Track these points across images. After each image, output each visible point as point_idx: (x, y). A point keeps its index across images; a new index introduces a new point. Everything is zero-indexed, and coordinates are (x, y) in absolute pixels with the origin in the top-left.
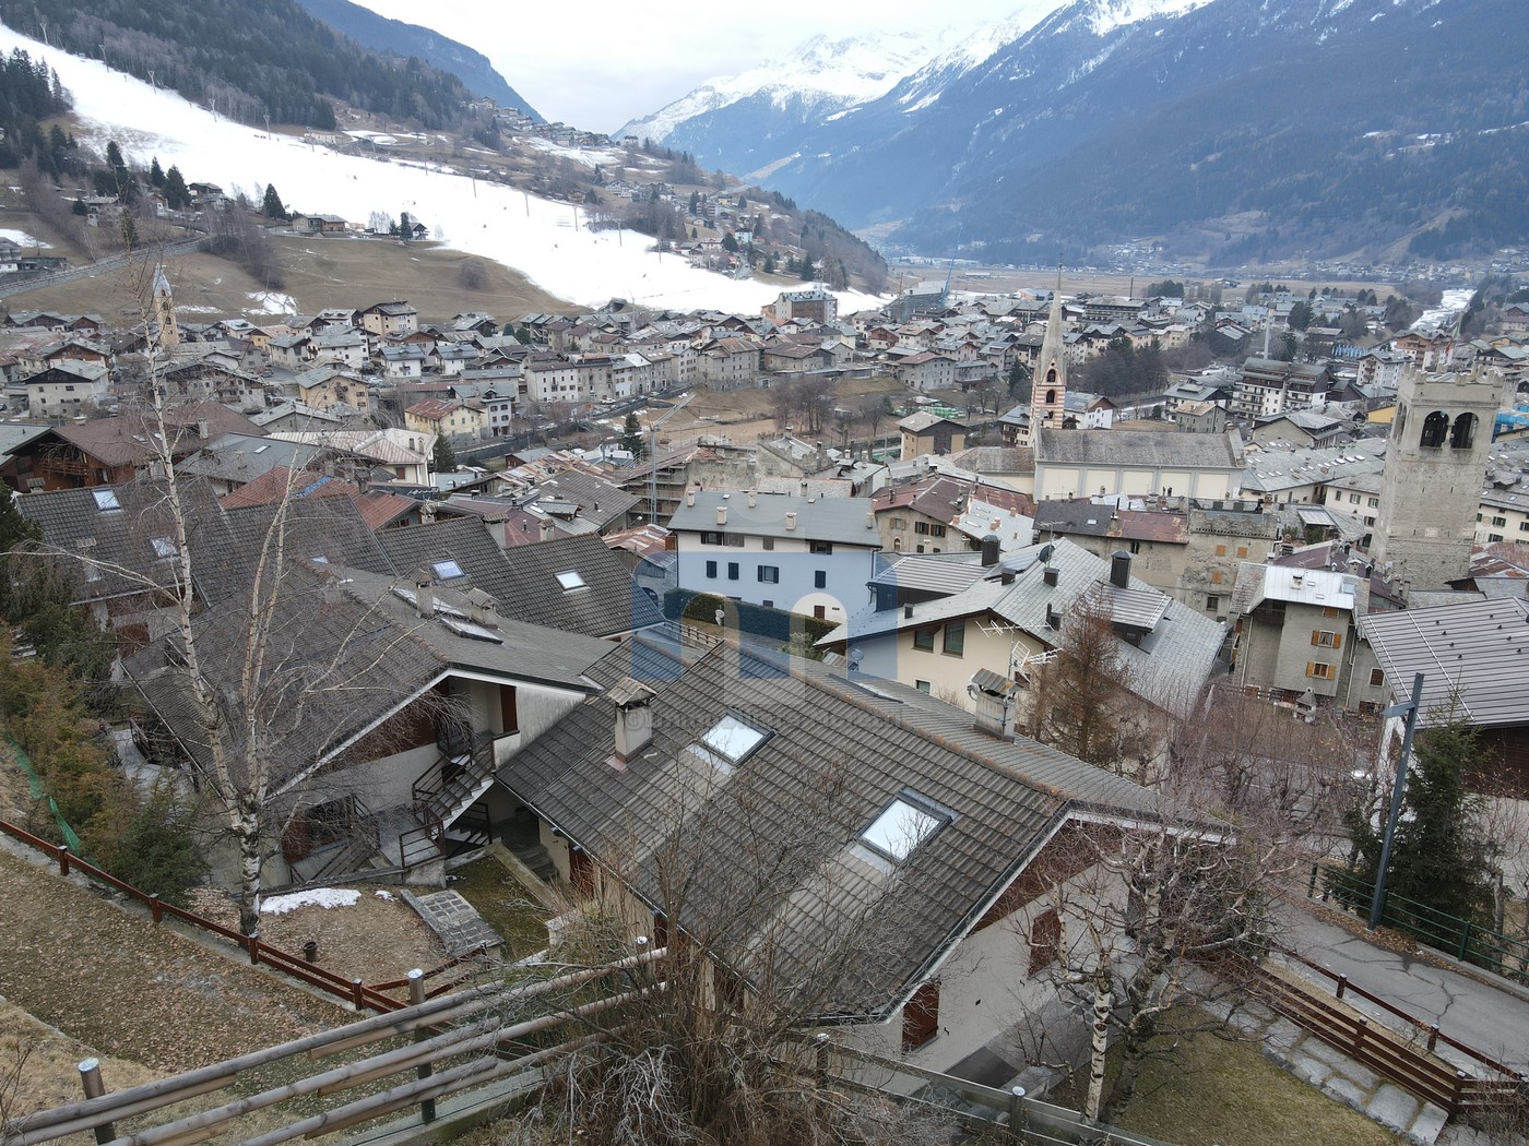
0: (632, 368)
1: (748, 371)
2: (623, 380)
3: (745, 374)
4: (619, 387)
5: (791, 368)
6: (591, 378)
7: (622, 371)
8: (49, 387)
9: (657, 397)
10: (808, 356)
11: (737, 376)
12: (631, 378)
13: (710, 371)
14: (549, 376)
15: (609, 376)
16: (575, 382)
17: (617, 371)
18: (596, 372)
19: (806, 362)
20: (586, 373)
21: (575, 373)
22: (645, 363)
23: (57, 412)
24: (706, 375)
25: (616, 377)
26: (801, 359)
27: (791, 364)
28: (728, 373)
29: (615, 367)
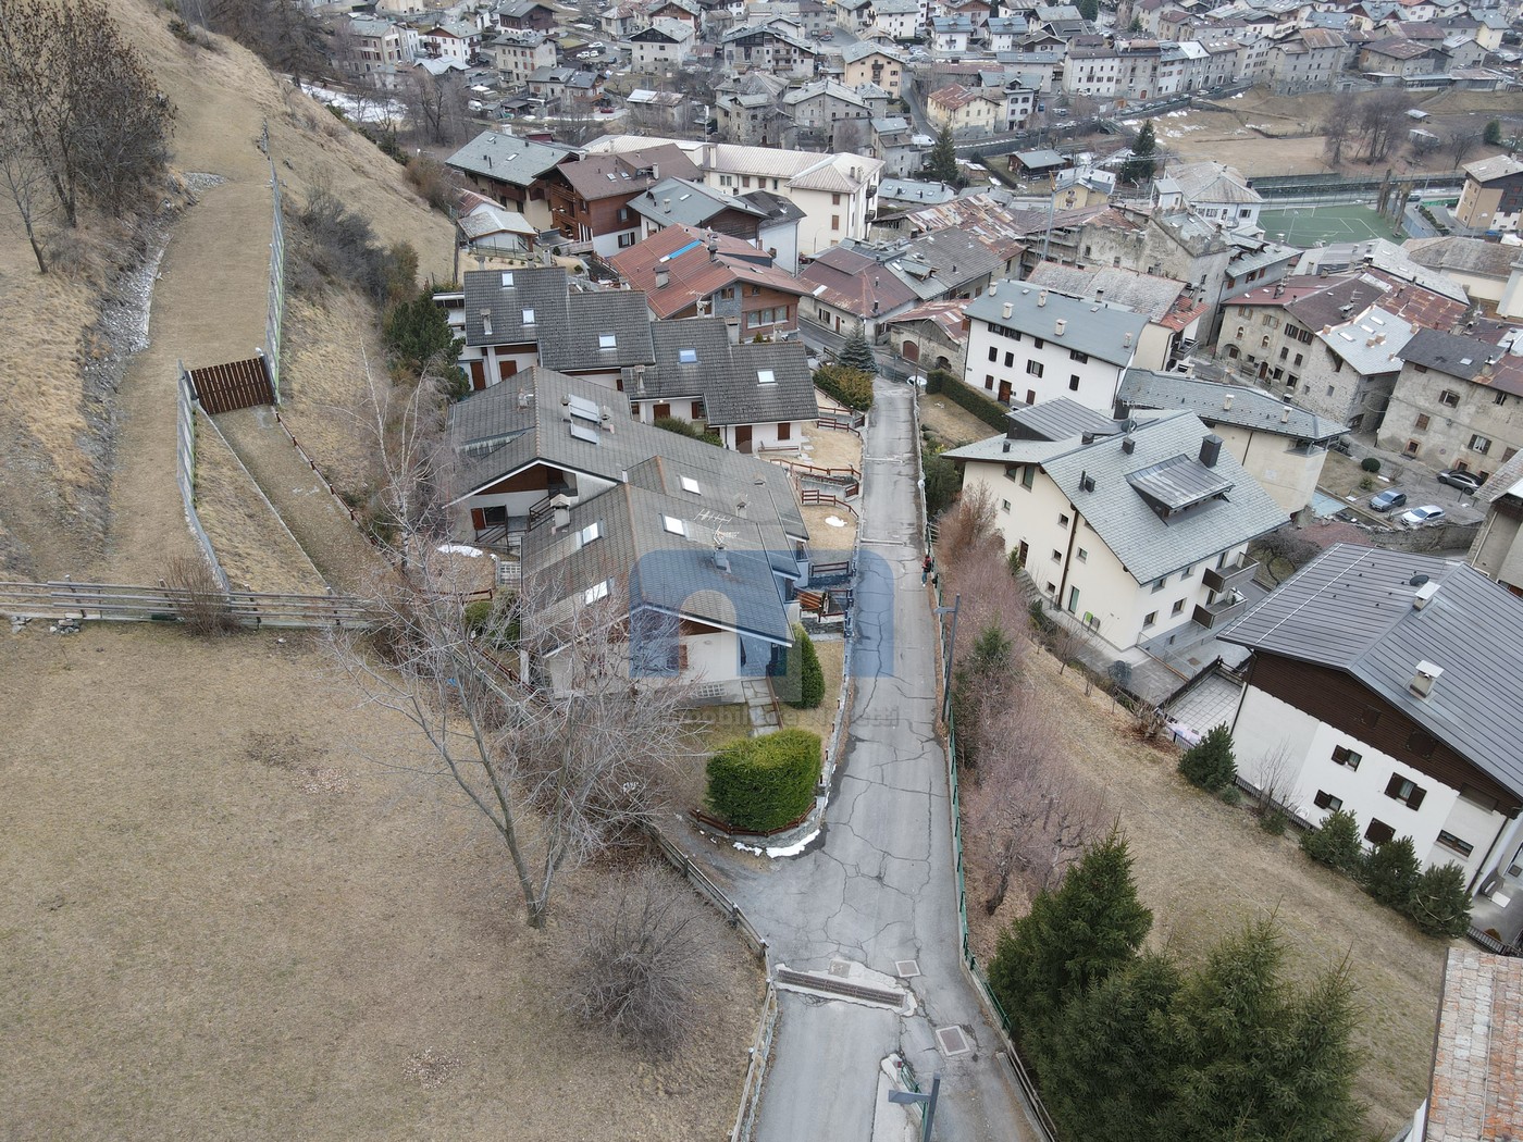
0: (1185, 61)
1: (1328, 72)
2: (1171, 74)
3: (1323, 75)
4: (1163, 82)
5: (1388, 72)
6: (1133, 70)
7: (1172, 63)
8: (647, 45)
9: (1204, 97)
10: (1415, 57)
11: (1312, 76)
12: (1180, 72)
13: (1279, 68)
14: (1087, 64)
15: (1155, 69)
16: (1114, 74)
17: (1165, 64)
18: (1140, 63)
19: (1411, 65)
20: (1129, 63)
21: (1116, 63)
22: (1203, 54)
23: (651, 69)
24: (1272, 73)
25: (1162, 69)
26: (1404, 60)
27: (1390, 65)
28: (1301, 74)
29: (1163, 59)
